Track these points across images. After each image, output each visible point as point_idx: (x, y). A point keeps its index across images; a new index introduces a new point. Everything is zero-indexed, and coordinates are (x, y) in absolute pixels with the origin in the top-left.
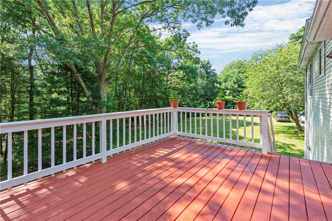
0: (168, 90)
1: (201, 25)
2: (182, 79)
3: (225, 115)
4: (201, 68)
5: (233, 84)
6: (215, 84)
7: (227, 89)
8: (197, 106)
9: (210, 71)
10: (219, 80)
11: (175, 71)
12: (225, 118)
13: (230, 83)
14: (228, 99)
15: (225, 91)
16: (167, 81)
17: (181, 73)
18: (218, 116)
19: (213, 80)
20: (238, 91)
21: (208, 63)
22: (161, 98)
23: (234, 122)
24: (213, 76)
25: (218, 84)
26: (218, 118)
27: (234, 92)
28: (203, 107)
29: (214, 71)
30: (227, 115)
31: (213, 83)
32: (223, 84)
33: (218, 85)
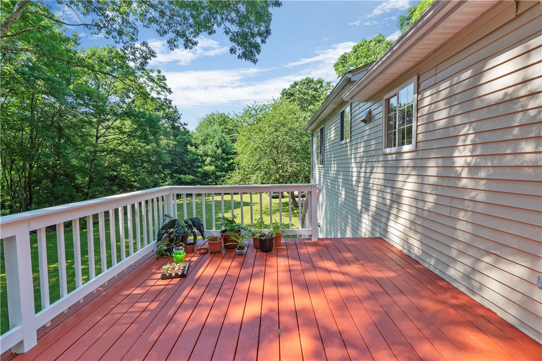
0: (98, 154)
1: (175, 43)
2: (131, 135)
3: (205, 195)
4: (164, 118)
5: (215, 149)
6: (189, 147)
7: (208, 156)
8: (160, 183)
9: (179, 125)
10: (193, 141)
11: (115, 118)
12: (205, 199)
13: (211, 147)
14: (208, 171)
15: (203, 158)
16: (98, 138)
17: (128, 124)
18: (194, 197)
19: (184, 140)
20: (222, 158)
21: (175, 112)
22: (83, 169)
23: (218, 204)
24: (184, 134)
25: (193, 147)
26: (195, 200)
27: (216, 160)
28: (169, 185)
29: (185, 127)
30: (209, 194)
31: (185, 146)
32: (201, 147)
33: (193, 149)
